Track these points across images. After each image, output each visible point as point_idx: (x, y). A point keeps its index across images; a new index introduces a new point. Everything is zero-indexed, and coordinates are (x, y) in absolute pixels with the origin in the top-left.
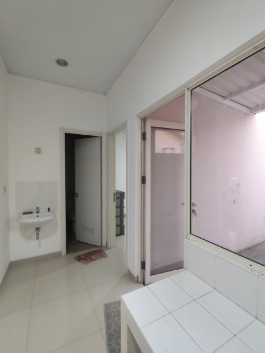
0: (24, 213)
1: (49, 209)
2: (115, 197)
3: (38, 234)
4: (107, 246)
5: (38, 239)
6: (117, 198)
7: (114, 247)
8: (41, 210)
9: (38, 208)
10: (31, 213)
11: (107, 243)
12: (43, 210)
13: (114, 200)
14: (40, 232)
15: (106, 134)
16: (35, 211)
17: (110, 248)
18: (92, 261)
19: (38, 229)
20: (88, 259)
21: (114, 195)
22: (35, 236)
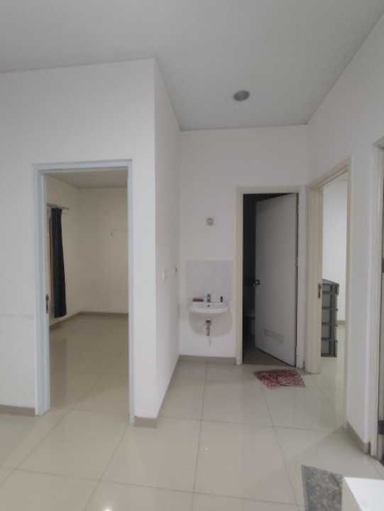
0: (195, 300)
1: (222, 298)
2: (321, 290)
3: (208, 329)
4: (304, 368)
5: (208, 335)
6: (324, 293)
7: (318, 373)
8: (213, 299)
9: (209, 296)
10: (202, 300)
11: (304, 364)
12: (215, 298)
13: (319, 296)
14: (211, 326)
15: (306, 187)
16: (206, 299)
17: (310, 373)
18: (281, 385)
19: (208, 322)
20: (274, 380)
21: (319, 287)
22: (205, 331)
